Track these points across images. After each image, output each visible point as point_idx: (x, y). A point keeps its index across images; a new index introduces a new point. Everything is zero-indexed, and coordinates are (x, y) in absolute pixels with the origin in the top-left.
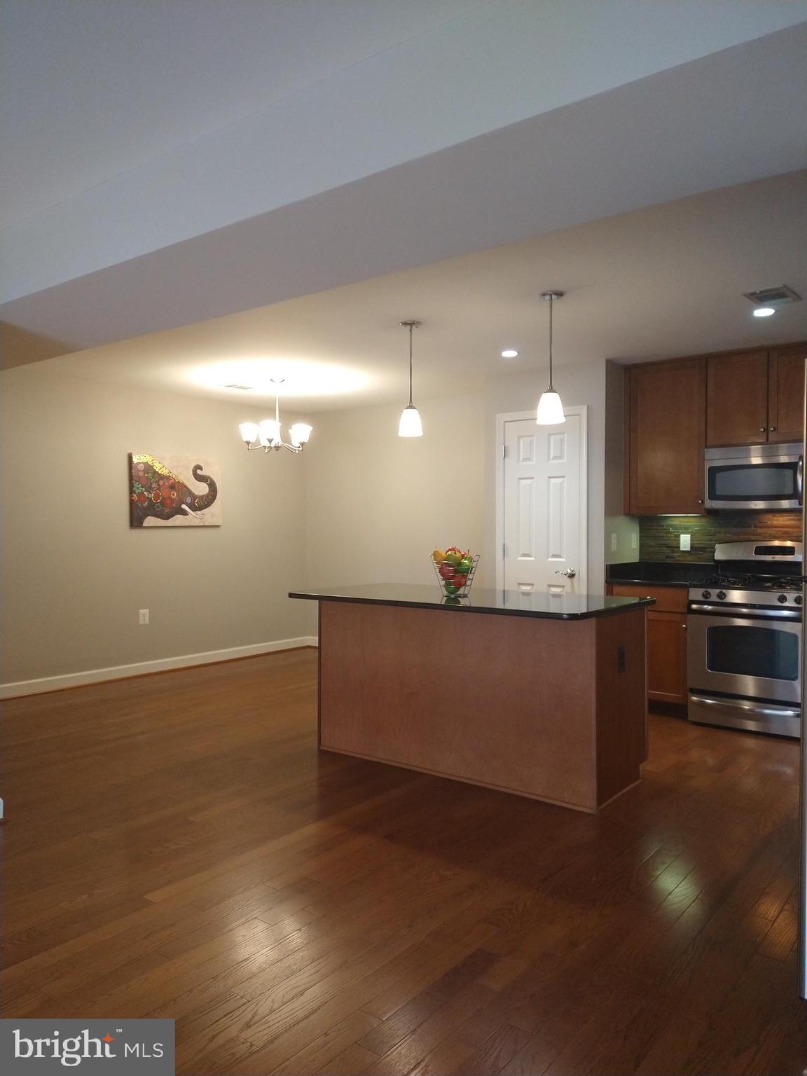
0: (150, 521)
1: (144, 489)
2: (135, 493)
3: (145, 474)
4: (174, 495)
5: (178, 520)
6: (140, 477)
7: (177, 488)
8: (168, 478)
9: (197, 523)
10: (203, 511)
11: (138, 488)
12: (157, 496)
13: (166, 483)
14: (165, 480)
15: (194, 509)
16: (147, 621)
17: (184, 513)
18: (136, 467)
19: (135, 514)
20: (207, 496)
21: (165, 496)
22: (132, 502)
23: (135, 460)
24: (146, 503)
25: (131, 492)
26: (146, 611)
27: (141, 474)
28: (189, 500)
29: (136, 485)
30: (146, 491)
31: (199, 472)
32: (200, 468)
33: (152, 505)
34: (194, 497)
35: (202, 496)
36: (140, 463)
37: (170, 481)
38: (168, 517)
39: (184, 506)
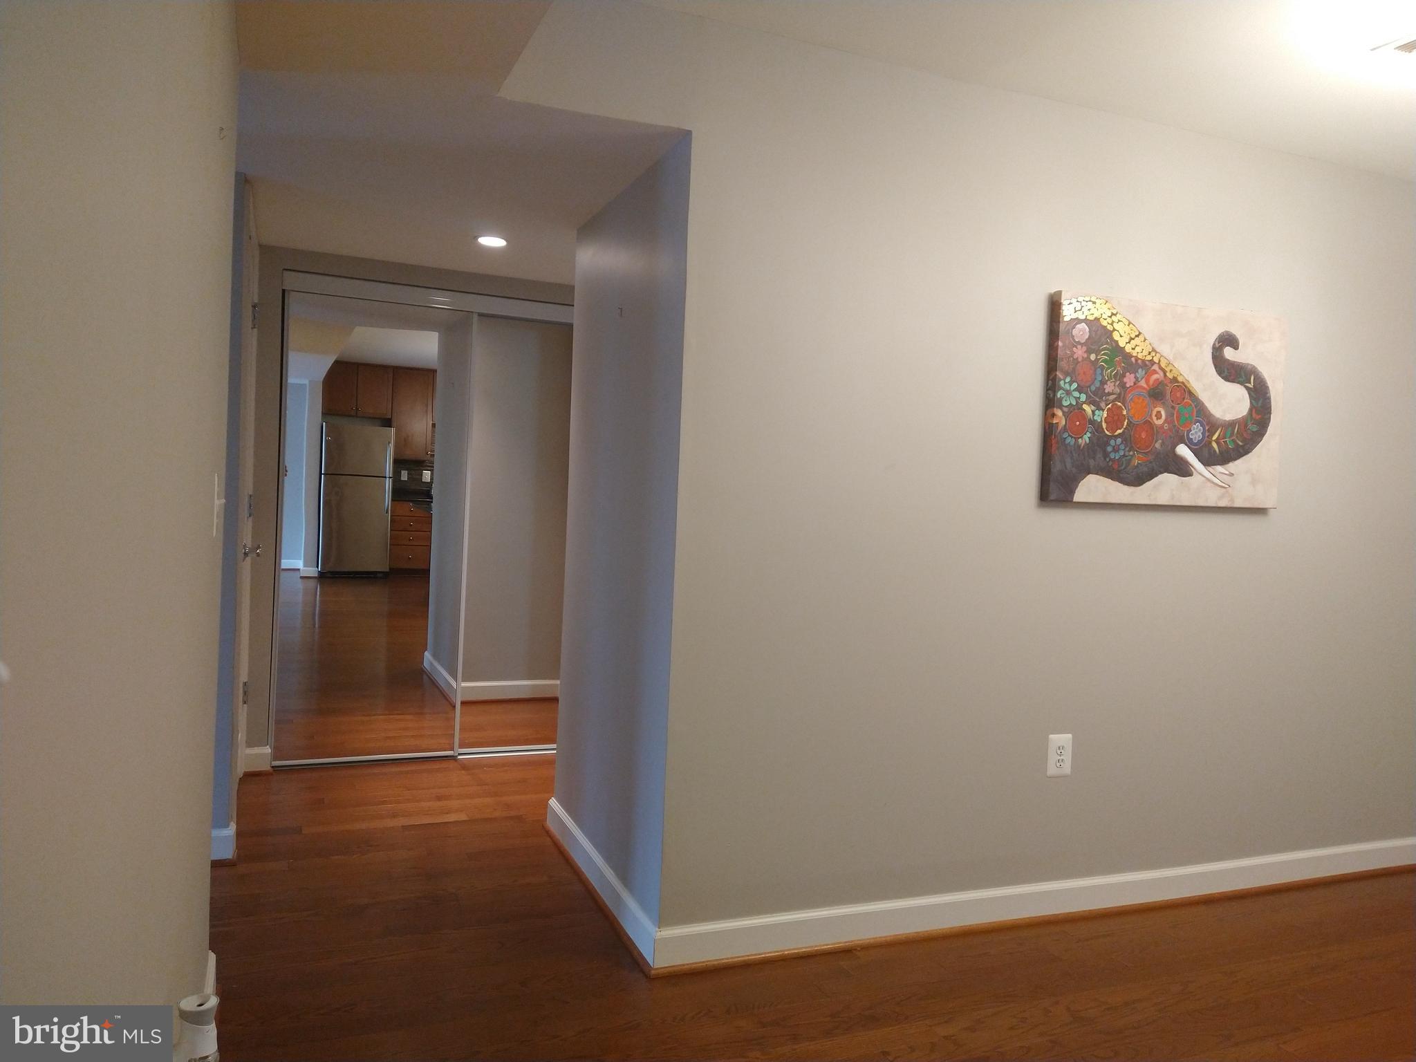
0: (1093, 487)
1: (1083, 397)
2: (1061, 407)
3: (1089, 352)
4: (1159, 416)
5: (1165, 487)
6: (1076, 362)
7: (1168, 396)
8: (1147, 365)
9: (1211, 498)
10: (1234, 466)
11: (1068, 393)
12: (1115, 419)
13: (1143, 383)
14: (1141, 373)
15: (1209, 459)
16: (1067, 769)
17: (1183, 469)
18: (1069, 332)
19: (1057, 467)
20: (1243, 423)
21: (1135, 420)
22: (1048, 434)
23: (1068, 313)
24: (1087, 437)
25: (1050, 403)
26: (1062, 739)
27: (1080, 352)
28: (1196, 432)
29: (1065, 383)
30: (1090, 402)
31: (1229, 353)
32: (1228, 340)
33: (1100, 441)
34: (1210, 424)
35: (1232, 424)
36: (1078, 321)
37: (1155, 377)
38: (1138, 480)
39: (1183, 450)
